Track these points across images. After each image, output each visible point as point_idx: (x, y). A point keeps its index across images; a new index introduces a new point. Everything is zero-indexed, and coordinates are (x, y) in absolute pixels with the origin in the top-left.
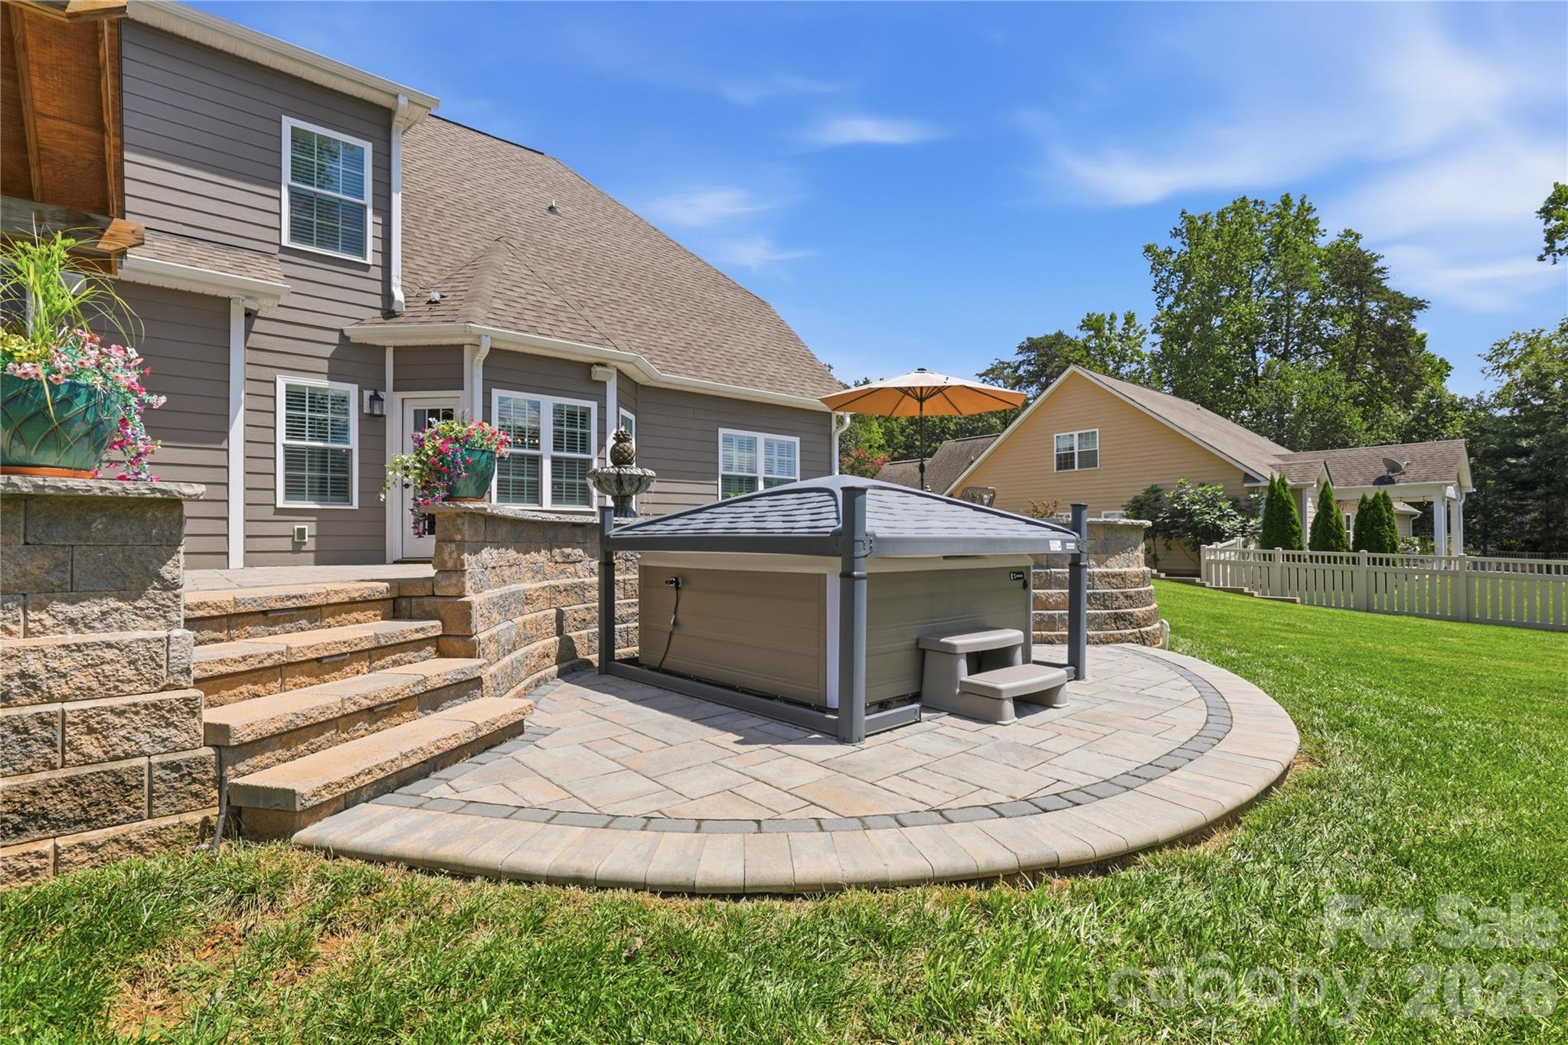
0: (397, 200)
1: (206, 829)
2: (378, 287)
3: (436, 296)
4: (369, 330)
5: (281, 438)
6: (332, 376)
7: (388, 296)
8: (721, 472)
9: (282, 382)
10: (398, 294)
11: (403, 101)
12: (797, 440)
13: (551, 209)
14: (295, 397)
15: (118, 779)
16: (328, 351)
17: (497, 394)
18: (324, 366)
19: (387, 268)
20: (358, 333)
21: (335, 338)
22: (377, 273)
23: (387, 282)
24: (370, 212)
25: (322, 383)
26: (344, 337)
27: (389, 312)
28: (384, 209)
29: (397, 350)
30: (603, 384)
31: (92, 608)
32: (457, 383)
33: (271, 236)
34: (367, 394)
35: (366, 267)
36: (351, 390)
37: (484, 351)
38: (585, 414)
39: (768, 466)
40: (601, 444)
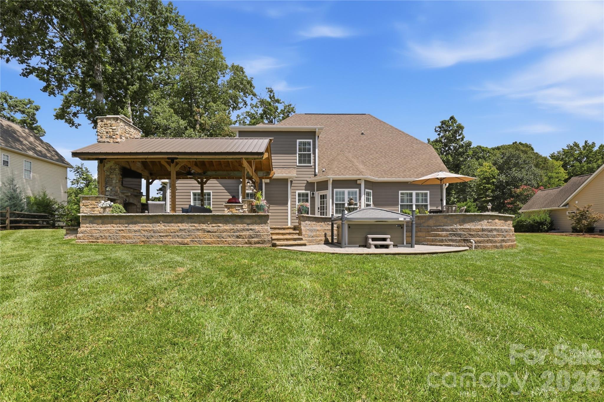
0: (317, 150)
1: (270, 246)
2: (313, 170)
3: (324, 170)
4: (312, 179)
5: (297, 203)
6: (306, 190)
7: (315, 171)
8: (400, 203)
9: (297, 192)
10: (317, 171)
11: (317, 130)
12: (428, 192)
13: (362, 134)
14: (299, 195)
15: (264, 241)
16: (304, 185)
17: (335, 190)
18: (304, 188)
19: (315, 165)
20: (310, 180)
21: (306, 182)
22: (313, 167)
23: (315, 169)
24: (312, 154)
25: (304, 191)
26: (307, 182)
27: (315, 175)
28: (314, 153)
29: (317, 182)
30: (360, 184)
31: (263, 225)
32: (327, 189)
33: (295, 164)
34: (312, 193)
35: (311, 166)
36: (309, 192)
37: (331, 181)
38: (356, 192)
39: (417, 200)
40: (360, 199)
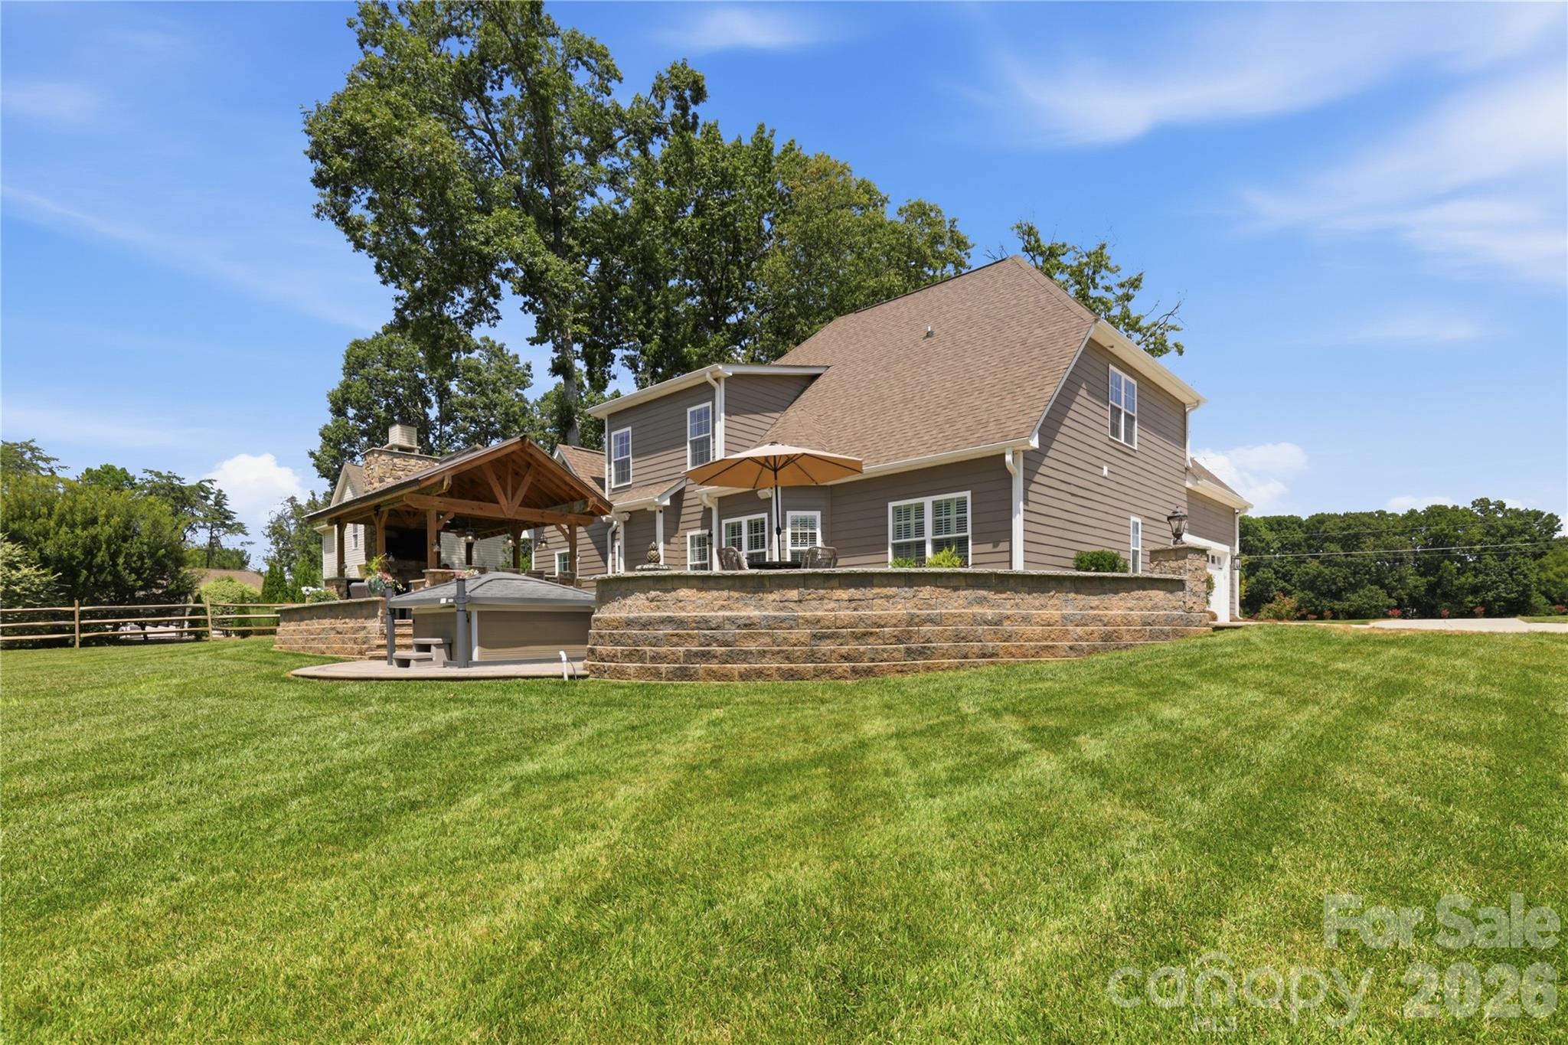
6: (702, 528)
8: (891, 541)
9: (689, 535)
12: (968, 495)
13: (929, 335)
17: (724, 522)
21: (702, 508)
25: (699, 532)
38: (763, 523)
39: (938, 527)
40: (770, 541)
